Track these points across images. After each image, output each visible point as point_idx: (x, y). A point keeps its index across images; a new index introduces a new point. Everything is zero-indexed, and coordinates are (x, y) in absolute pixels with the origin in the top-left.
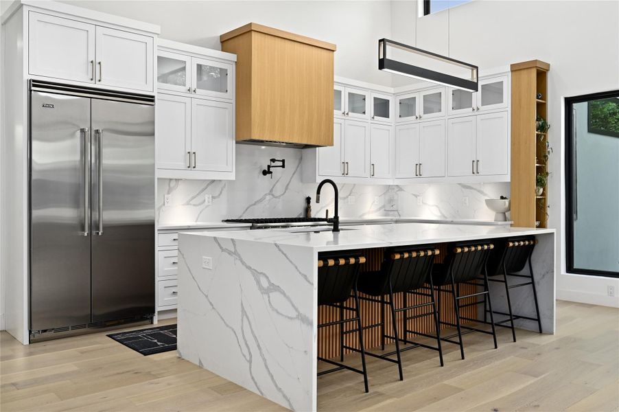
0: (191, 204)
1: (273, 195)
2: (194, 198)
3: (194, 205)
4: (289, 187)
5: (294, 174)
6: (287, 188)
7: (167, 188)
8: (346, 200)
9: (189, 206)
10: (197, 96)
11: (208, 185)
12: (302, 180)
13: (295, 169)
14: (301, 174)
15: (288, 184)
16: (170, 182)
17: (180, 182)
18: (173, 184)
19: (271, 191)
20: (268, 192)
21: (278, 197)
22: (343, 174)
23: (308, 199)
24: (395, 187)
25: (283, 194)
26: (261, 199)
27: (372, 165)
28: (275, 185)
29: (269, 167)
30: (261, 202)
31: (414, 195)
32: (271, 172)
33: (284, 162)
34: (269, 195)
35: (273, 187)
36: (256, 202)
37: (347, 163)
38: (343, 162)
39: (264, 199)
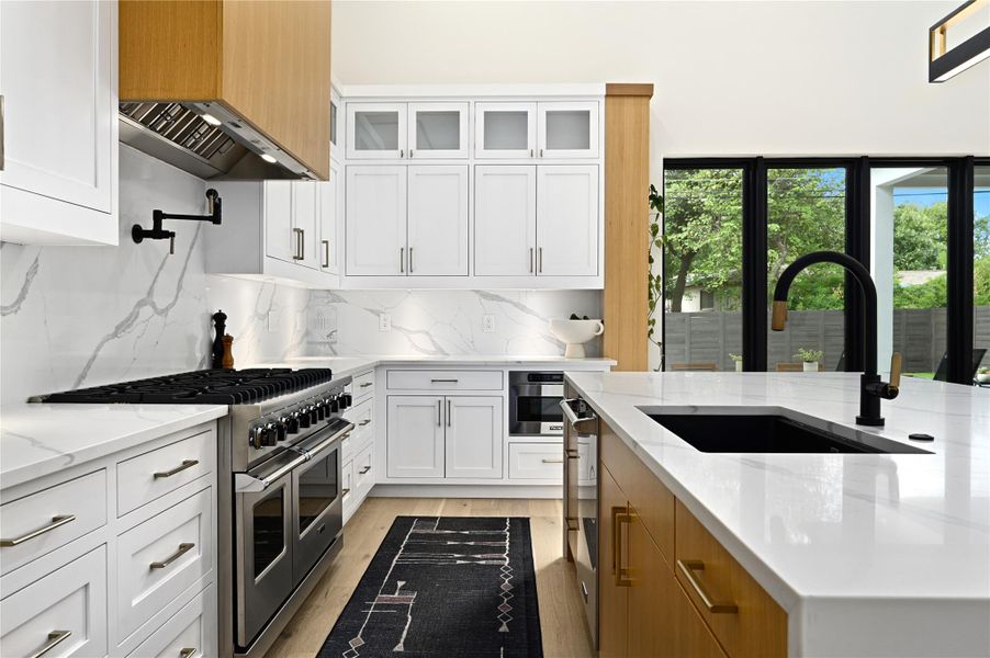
1: (154, 306)
5: (191, 248)
6: (180, 286)
12: (205, 267)
15: (182, 277)
19: (150, 293)
20: (144, 296)
21: (164, 312)
22: (295, 258)
23: (219, 319)
24: (325, 294)
25: (173, 304)
26: (128, 319)
27: (324, 242)
28: (156, 277)
29: (158, 216)
30: (129, 326)
31: (372, 311)
32: (171, 235)
33: (217, 207)
34: (145, 305)
35: (154, 281)
36: (118, 328)
37: (302, 232)
38: (295, 230)
39: (136, 317)
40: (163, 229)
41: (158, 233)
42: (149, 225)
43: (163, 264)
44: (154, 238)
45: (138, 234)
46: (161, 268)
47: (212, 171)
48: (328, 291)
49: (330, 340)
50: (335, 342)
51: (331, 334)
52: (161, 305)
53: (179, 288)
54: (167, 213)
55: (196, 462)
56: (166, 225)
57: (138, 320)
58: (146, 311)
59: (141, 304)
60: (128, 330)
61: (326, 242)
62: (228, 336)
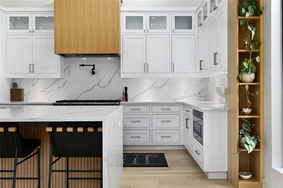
0: (45, 92)
1: (100, 86)
2: (47, 88)
3: (47, 92)
4: (112, 81)
5: (115, 73)
6: (110, 82)
7: (32, 83)
8: (160, 89)
9: (44, 92)
10: (35, 34)
11: (56, 81)
15: (111, 80)
16: (33, 80)
17: (39, 80)
18: (35, 81)
19: (98, 84)
25: (107, 86)
26: (90, 89)
28: (101, 80)
36: (87, 90)
39: (93, 88)
43: (103, 78)
52: (102, 86)
59: (95, 86)
62: (123, 93)
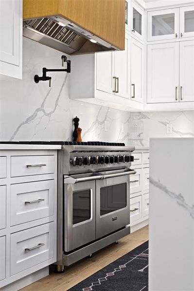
1: (44, 111)
4: (59, 102)
5: (63, 86)
8: (102, 126)
12: (70, 96)
13: (64, 80)
14: (69, 87)
15: (58, 99)
19: (42, 105)
20: (40, 106)
21: (49, 115)
22: (114, 91)
23: (76, 121)
24: (138, 114)
25: (53, 112)
26: (32, 116)
27: (132, 85)
28: (46, 98)
29: (45, 70)
30: (33, 119)
31: (162, 123)
32: (49, 78)
33: (69, 65)
34: (40, 111)
35: (45, 100)
36: (28, 119)
37: (118, 79)
38: (114, 78)
39: (36, 116)
40: (47, 76)
41: (45, 78)
42: (41, 75)
43: (49, 93)
44: (43, 80)
45: (37, 79)
46: (47, 95)
47: (72, 50)
48: (140, 112)
49: (139, 138)
50: (142, 140)
51: (140, 135)
52: (48, 112)
53: (56, 105)
54: (48, 69)
55: (45, 165)
56: (48, 74)
57: (37, 117)
58: (40, 113)
59: (38, 110)
60: (32, 121)
61: (134, 85)
62: (79, 128)
